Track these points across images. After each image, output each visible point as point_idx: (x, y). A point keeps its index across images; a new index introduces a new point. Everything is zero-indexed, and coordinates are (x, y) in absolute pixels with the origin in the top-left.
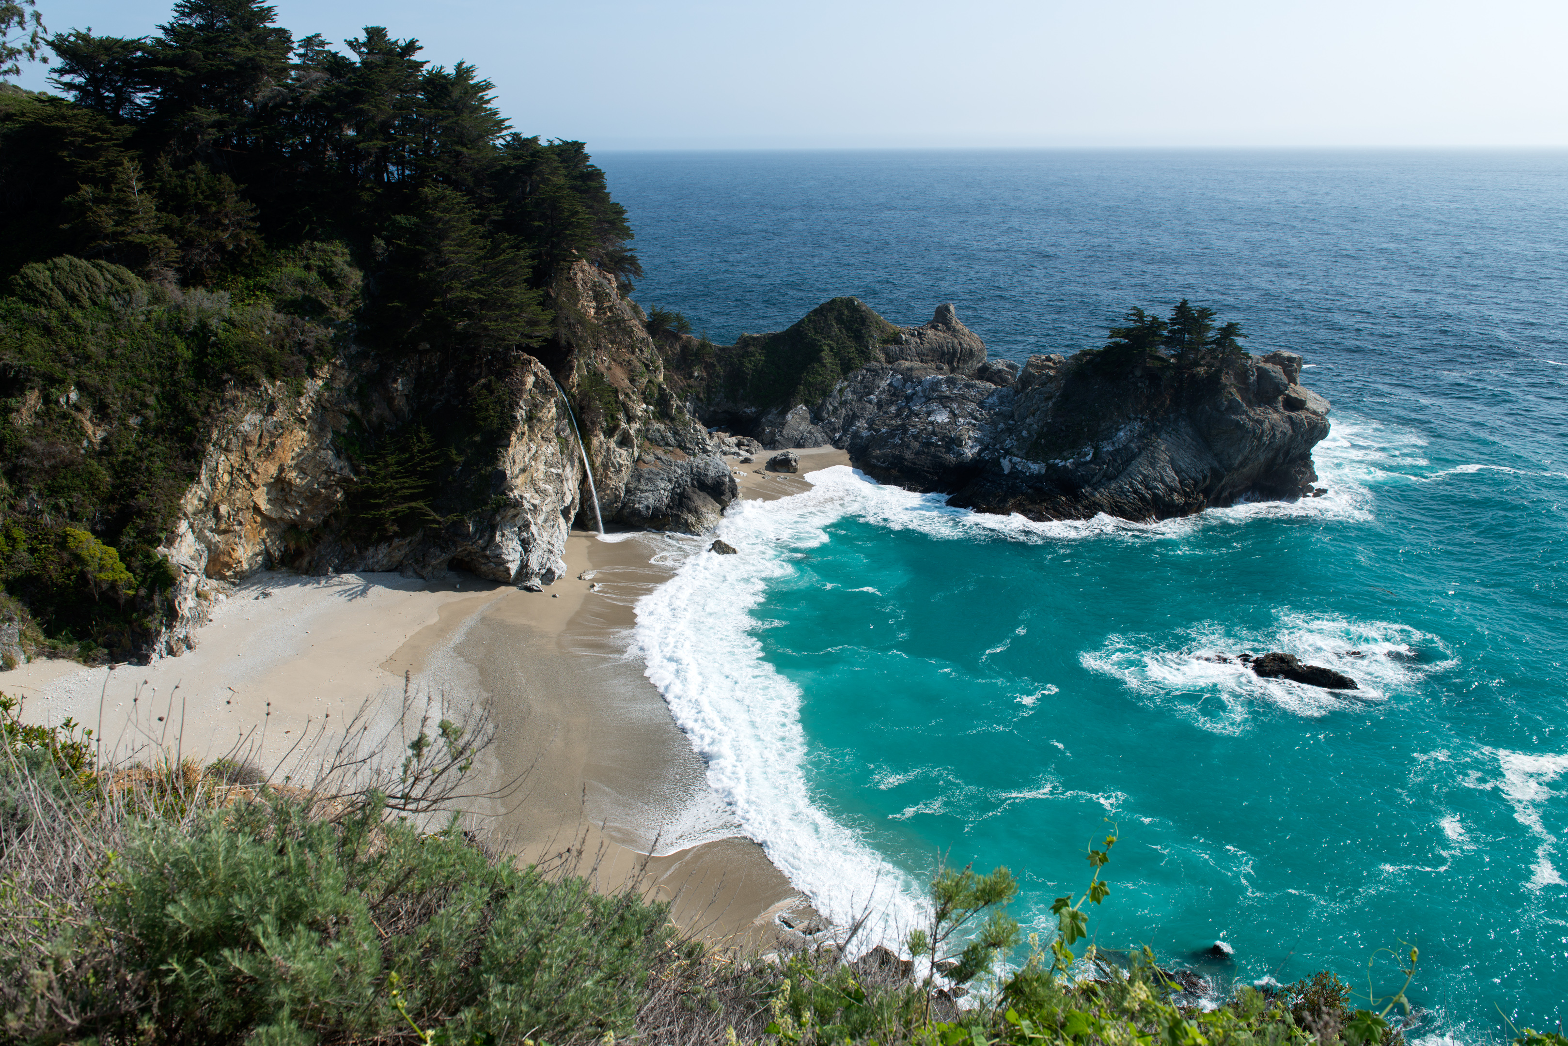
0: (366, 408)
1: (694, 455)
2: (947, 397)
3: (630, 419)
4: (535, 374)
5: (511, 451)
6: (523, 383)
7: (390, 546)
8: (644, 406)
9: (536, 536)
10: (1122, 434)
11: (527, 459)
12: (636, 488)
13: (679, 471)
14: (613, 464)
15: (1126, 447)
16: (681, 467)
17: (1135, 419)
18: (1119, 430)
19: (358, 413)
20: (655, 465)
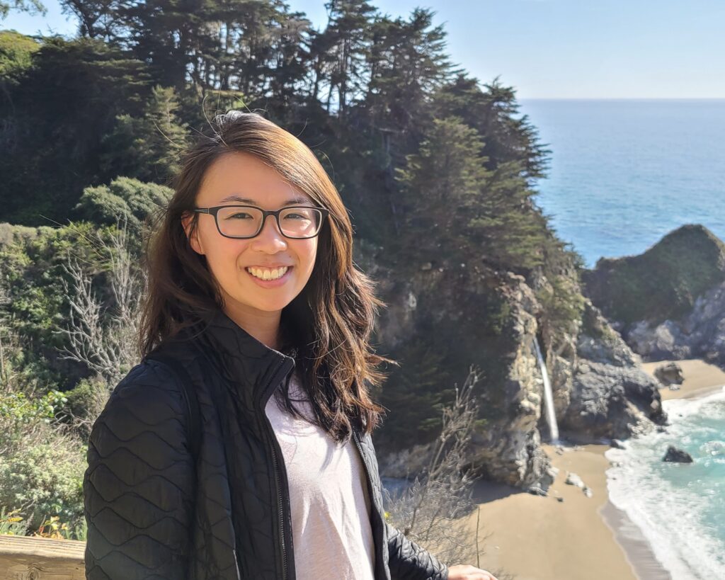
1: (622, 366)
3: (569, 333)
4: (523, 293)
5: (517, 362)
7: (411, 451)
12: (579, 397)
13: (613, 381)
16: (615, 377)
20: (592, 375)
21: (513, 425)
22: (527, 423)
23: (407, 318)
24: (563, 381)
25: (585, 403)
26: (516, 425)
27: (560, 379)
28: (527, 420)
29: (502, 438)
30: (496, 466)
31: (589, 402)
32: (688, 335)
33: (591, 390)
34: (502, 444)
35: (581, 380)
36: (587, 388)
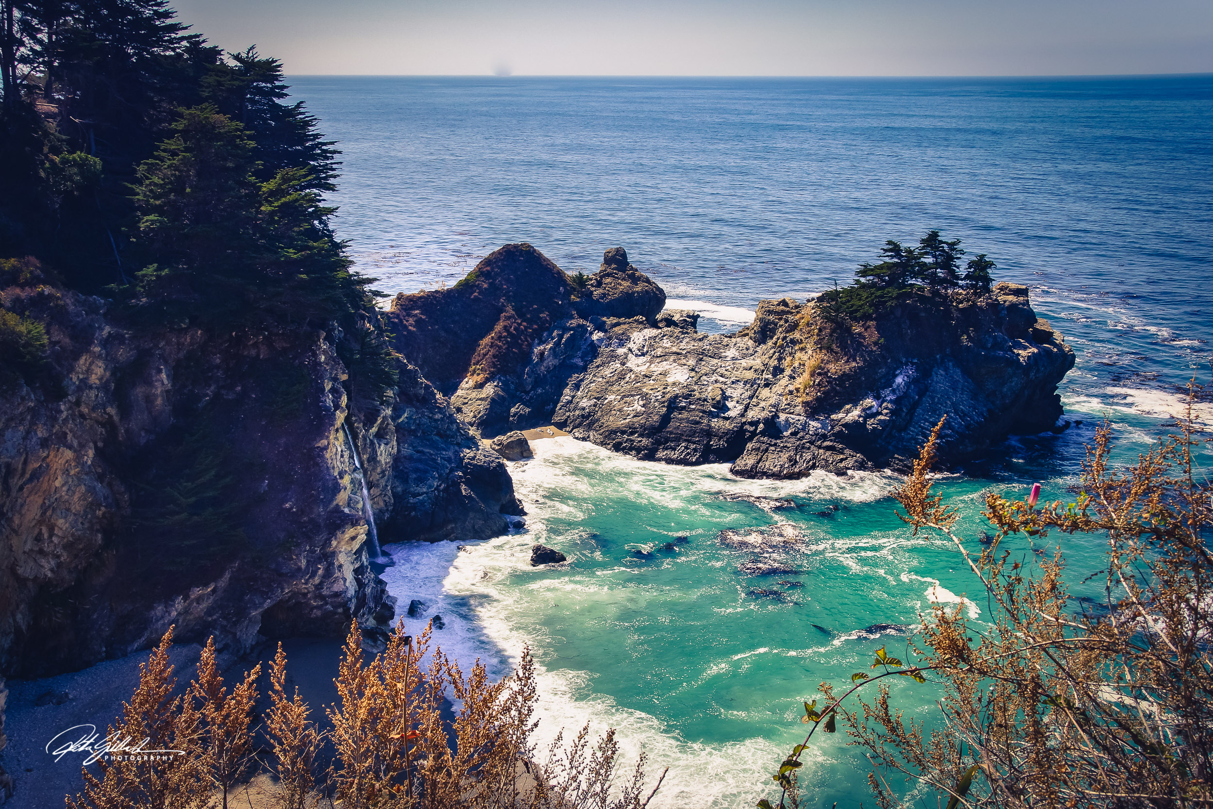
0: (125, 411)
2: (678, 354)
5: (329, 452)
6: (318, 364)
7: (186, 598)
10: (899, 380)
12: (405, 492)
14: (379, 463)
15: (906, 395)
17: (907, 365)
18: (896, 376)
19: (116, 418)
20: (419, 460)
21: (334, 543)
22: (353, 538)
23: (159, 401)
24: (383, 472)
25: (415, 500)
26: (339, 543)
27: (379, 470)
28: (353, 534)
29: (320, 563)
30: (315, 604)
31: (421, 498)
32: (527, 393)
33: (420, 480)
34: (320, 572)
35: (406, 468)
36: (415, 479)
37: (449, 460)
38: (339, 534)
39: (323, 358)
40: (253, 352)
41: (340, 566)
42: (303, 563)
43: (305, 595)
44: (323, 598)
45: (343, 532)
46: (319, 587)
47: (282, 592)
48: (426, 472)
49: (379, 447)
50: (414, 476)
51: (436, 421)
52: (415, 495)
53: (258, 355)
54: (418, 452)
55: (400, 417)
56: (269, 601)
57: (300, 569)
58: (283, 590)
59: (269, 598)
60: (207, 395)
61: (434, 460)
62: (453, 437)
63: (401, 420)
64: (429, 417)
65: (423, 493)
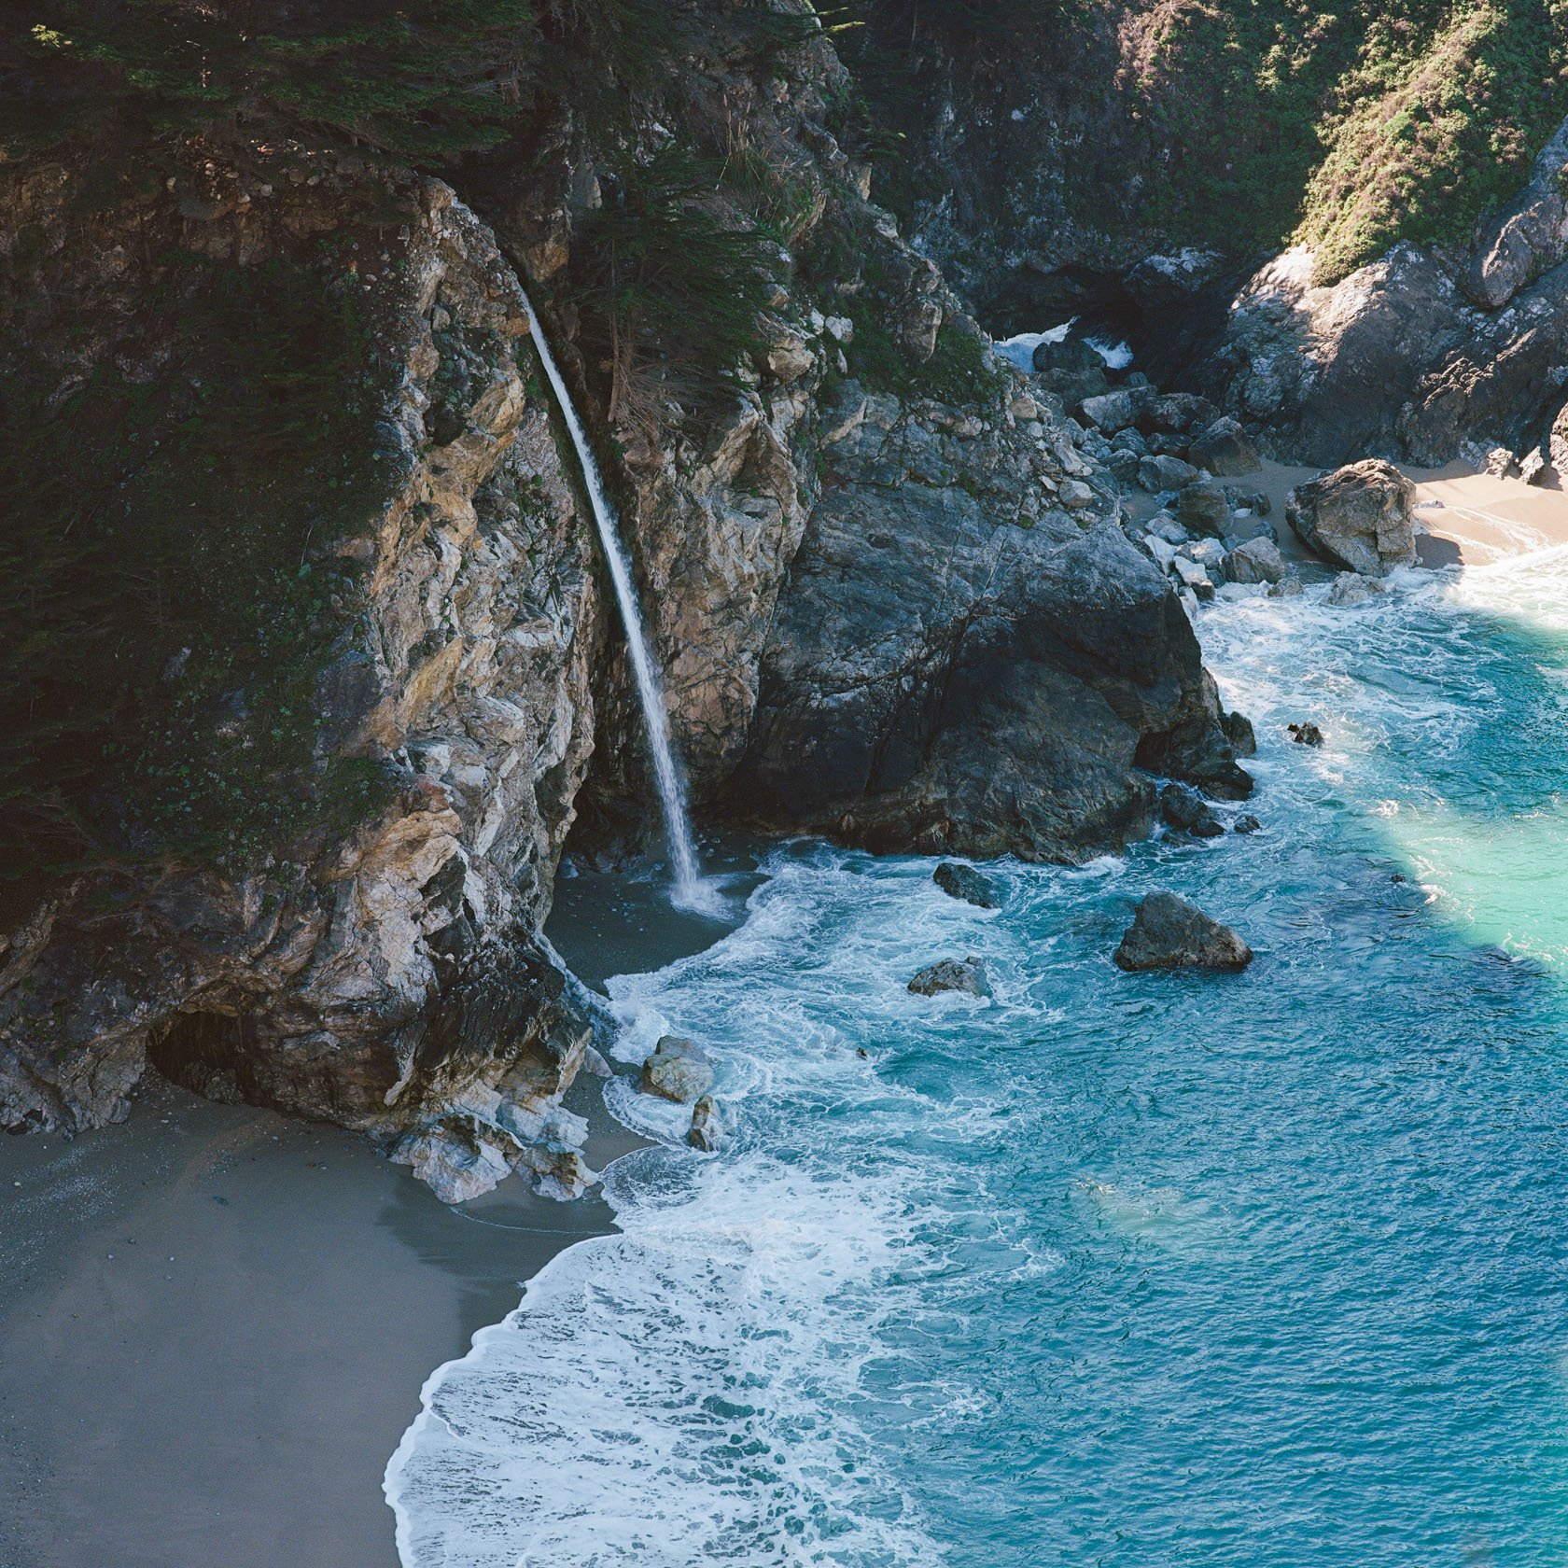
1: (1024, 518)
3: (770, 384)
5: (380, 582)
6: (407, 292)
8: (817, 319)
9: (481, 916)
11: (432, 605)
12: (802, 671)
13: (970, 593)
14: (714, 576)
20: (873, 570)
21: (350, 857)
22: (415, 844)
24: (731, 607)
25: (830, 702)
26: (365, 855)
27: (713, 598)
28: (413, 833)
29: (303, 912)
30: (291, 1028)
31: (847, 696)
32: (1492, 311)
33: (858, 638)
34: (304, 937)
35: (821, 595)
36: (843, 633)
37: (977, 578)
38: (363, 832)
39: (433, 272)
40: (218, 246)
41: (370, 924)
42: (250, 907)
43: (259, 998)
44: (311, 1012)
45: (377, 826)
46: (298, 979)
47: (189, 983)
48: (885, 612)
49: (718, 528)
50: (843, 623)
51: (965, 439)
52: (830, 684)
53: (234, 254)
54: (879, 542)
55: (836, 422)
56: (143, 1006)
57: (237, 922)
58: (189, 975)
59: (148, 999)
60: (79, 369)
61: (923, 574)
62: (1009, 498)
63: (839, 434)
64: (942, 429)
65: (862, 680)
